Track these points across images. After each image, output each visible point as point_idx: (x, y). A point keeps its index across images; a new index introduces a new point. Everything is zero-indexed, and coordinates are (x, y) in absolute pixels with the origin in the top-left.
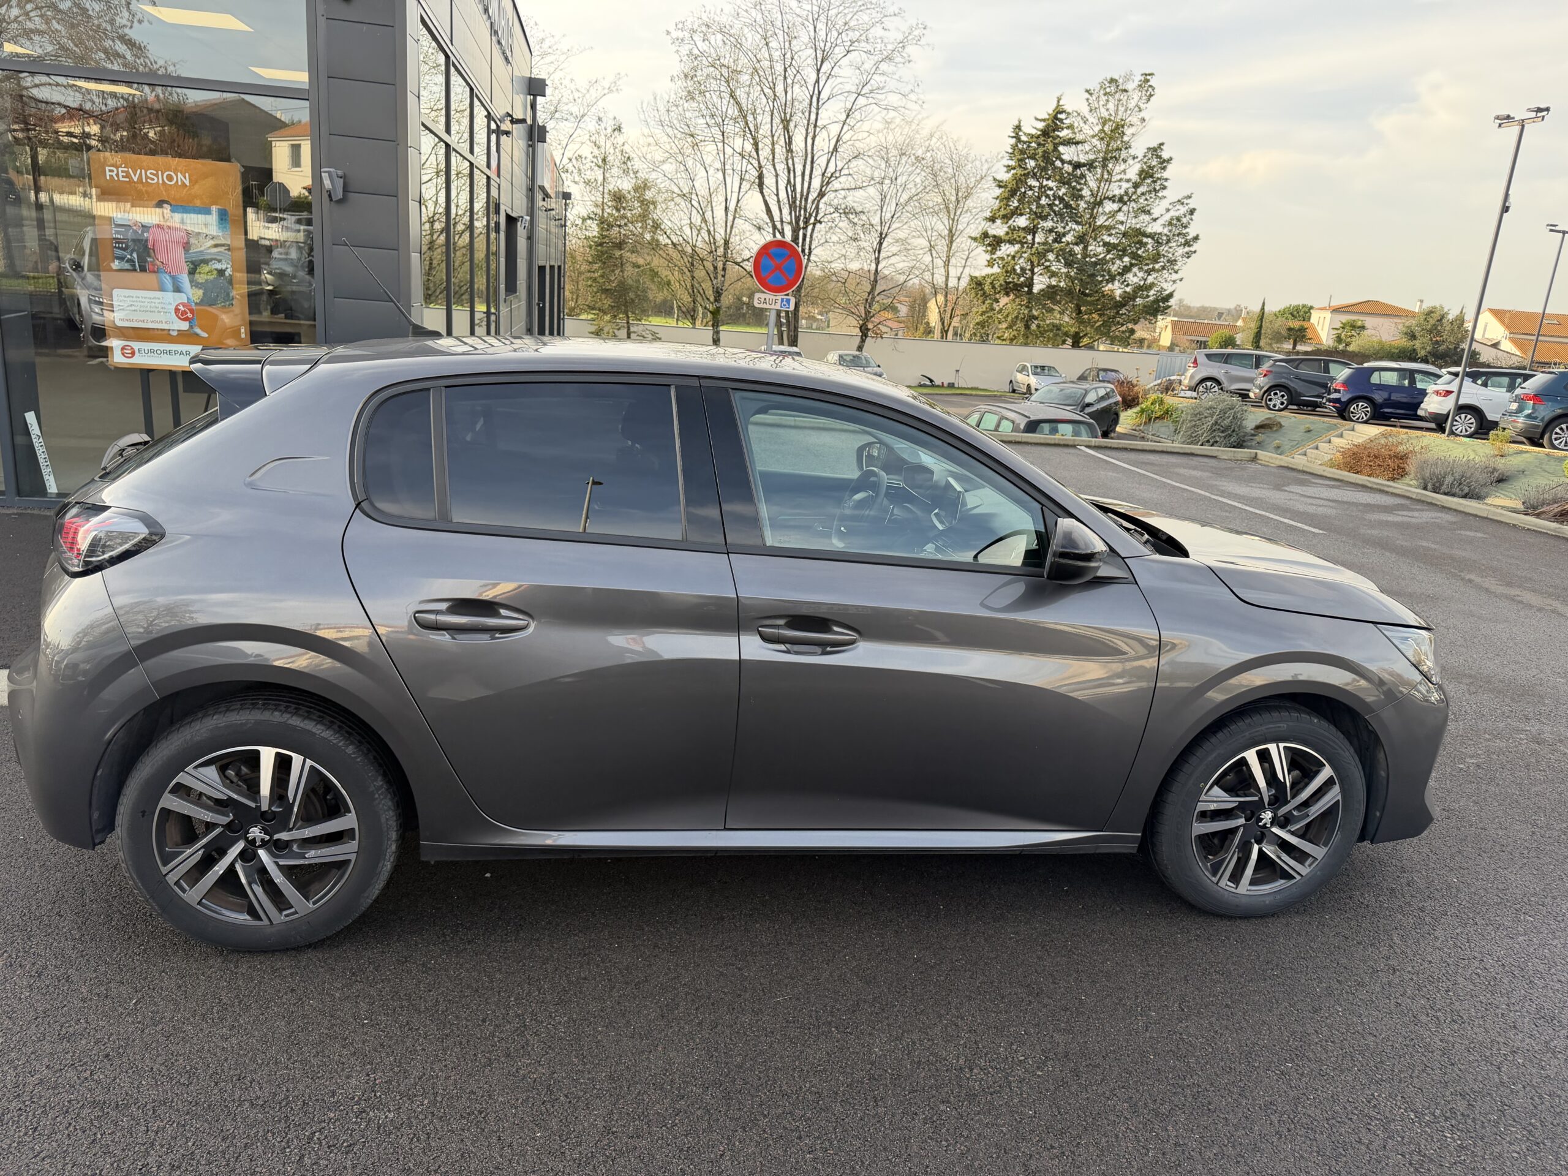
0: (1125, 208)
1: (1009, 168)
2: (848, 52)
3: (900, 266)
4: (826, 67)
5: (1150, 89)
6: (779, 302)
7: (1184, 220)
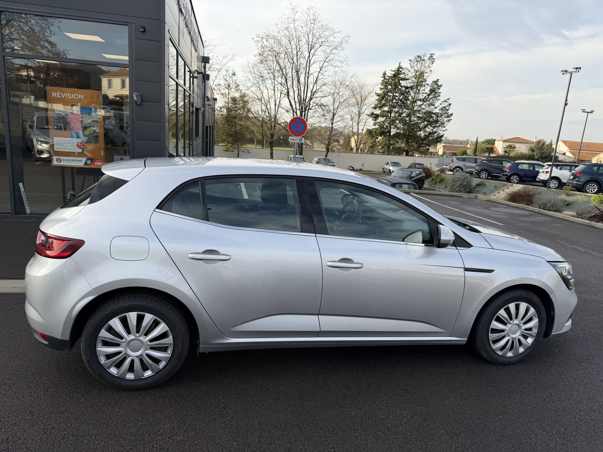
0: (425, 103)
1: (381, 89)
2: (321, 46)
3: (341, 125)
4: (312, 51)
5: (433, 60)
6: (298, 140)
7: (447, 108)
